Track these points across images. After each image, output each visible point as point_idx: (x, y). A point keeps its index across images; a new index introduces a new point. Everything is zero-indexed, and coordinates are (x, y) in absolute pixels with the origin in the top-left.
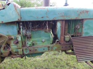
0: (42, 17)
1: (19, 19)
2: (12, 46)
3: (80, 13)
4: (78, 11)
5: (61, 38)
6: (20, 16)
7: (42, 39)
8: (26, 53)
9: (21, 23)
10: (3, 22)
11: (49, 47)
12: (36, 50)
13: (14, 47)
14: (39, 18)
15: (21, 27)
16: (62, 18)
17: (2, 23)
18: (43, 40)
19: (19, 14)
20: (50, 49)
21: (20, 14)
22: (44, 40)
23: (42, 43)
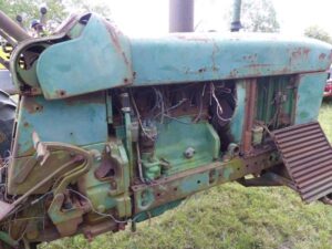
0: (201, 71)
1: (126, 80)
2: (91, 188)
3: (293, 54)
4: (288, 50)
5: (244, 136)
6: (132, 67)
7: (186, 148)
8: (145, 208)
9: (126, 95)
10: (62, 94)
11: (212, 172)
12: (176, 189)
13: (99, 190)
14: (192, 73)
15: (128, 109)
16: (251, 72)
17: (60, 97)
18: (188, 151)
19: (128, 60)
20: (215, 177)
21: (132, 59)
22: (190, 150)
23: (186, 160)
